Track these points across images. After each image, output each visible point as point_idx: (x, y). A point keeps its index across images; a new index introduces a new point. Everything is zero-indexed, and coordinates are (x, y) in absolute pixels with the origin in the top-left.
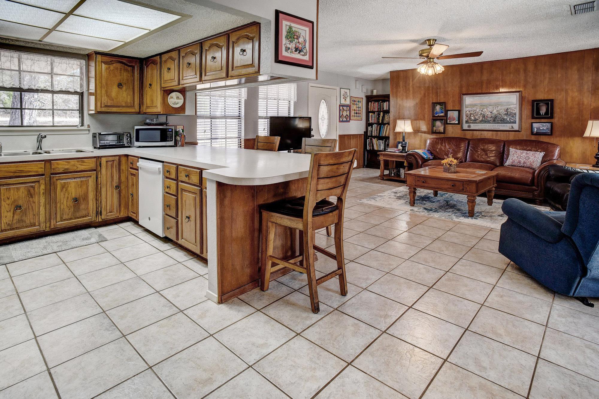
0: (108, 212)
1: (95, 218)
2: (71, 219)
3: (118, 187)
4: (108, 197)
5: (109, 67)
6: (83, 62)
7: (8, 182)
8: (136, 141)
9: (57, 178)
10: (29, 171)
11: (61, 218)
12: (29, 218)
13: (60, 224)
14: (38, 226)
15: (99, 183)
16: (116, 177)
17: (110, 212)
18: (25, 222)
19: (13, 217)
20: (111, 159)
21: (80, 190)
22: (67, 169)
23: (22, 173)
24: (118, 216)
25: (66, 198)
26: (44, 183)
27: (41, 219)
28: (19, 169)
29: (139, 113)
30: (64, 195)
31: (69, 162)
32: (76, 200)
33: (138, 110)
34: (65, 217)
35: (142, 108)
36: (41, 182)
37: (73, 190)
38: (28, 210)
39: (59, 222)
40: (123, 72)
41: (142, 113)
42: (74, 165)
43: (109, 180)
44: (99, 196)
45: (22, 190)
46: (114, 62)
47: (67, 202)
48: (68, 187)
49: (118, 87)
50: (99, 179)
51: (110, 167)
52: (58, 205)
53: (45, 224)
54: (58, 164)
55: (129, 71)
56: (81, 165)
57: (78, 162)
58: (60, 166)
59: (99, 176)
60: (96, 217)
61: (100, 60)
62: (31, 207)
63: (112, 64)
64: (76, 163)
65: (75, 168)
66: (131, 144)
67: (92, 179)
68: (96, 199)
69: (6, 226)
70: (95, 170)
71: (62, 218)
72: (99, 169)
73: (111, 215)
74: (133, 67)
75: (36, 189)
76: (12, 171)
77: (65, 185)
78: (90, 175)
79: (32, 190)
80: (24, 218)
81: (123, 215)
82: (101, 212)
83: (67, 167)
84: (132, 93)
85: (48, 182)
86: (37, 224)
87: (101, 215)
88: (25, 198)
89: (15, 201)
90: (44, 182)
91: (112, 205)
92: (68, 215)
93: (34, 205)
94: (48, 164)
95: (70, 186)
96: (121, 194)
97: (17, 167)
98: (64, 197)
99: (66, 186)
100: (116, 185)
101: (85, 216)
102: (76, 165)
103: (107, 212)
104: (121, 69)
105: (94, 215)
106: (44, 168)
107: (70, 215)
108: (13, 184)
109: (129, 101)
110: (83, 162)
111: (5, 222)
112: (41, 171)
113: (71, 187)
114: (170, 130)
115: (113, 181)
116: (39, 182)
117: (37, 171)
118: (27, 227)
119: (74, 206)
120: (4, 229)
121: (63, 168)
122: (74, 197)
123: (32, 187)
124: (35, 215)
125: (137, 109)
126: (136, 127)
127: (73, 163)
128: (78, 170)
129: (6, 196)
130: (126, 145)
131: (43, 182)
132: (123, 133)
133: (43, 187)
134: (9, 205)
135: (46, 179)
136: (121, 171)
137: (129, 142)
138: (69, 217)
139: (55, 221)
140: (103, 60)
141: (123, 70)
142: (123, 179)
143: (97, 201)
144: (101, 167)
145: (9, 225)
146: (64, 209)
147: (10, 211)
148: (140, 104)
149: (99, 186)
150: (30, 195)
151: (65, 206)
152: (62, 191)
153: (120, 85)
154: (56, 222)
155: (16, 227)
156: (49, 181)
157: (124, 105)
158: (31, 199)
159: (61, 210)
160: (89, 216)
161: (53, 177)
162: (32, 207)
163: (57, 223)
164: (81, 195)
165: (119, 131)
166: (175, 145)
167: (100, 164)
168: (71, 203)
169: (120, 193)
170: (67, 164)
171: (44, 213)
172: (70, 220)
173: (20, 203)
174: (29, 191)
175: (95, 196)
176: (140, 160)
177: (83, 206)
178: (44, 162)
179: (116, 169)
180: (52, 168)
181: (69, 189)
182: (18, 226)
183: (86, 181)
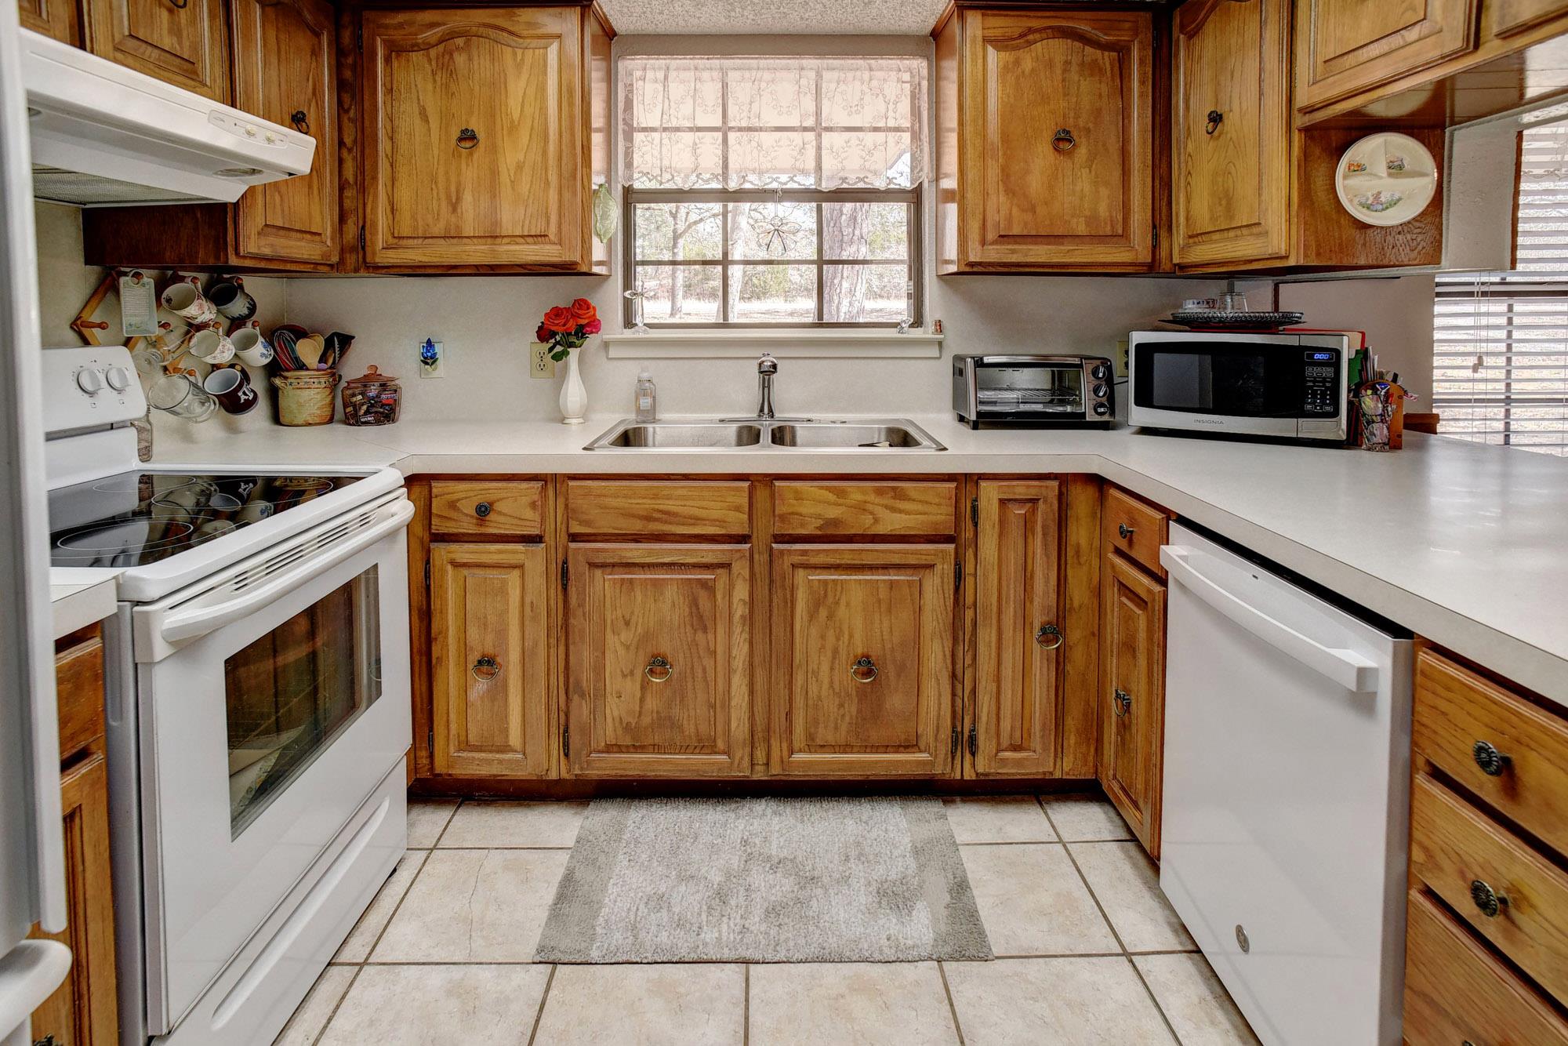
0: (1005, 742)
1: (945, 765)
2: (846, 748)
3: (1052, 632)
4: (1007, 672)
5: (1017, 62)
6: (920, 65)
7: (629, 554)
8: (1137, 403)
9: (797, 559)
10: (697, 520)
11: (810, 737)
12: (692, 713)
13: (808, 762)
14: (724, 753)
15: (969, 600)
16: (1047, 581)
17: (1015, 748)
18: (681, 728)
19: (642, 700)
20: (1021, 490)
21: (886, 624)
22: (836, 522)
23: (670, 523)
24: (1051, 773)
25: (829, 654)
26: (746, 573)
27: (734, 725)
28: (661, 507)
29: (1151, 269)
30: (823, 637)
31: (841, 493)
32: (867, 666)
33: (1145, 256)
34: (825, 735)
35: (1164, 244)
36: (736, 567)
37: (858, 623)
38: (689, 679)
39: (800, 751)
40: (1076, 78)
41: (1166, 266)
42: (861, 508)
43: (1013, 591)
44: (968, 661)
45: (671, 593)
46: (1037, 36)
47: (832, 669)
48: (837, 603)
49: (1056, 149)
50: (969, 581)
51: (1015, 532)
52: (799, 679)
53: (748, 750)
54: (799, 496)
55: (1102, 72)
56: (893, 510)
57: (879, 492)
58: (807, 508)
59: (969, 568)
60: (953, 758)
61: (979, 33)
62: (700, 671)
63: (1030, 43)
64: (872, 497)
65: (864, 524)
66: (1112, 413)
67: (937, 580)
68: (954, 676)
69: (620, 732)
70: (948, 539)
71: (813, 740)
72: (970, 534)
73: (1018, 763)
74: (1122, 52)
75: (719, 596)
76: (641, 513)
77: (826, 595)
78: (929, 560)
79: (703, 596)
80: (676, 711)
81: (1069, 767)
82: (973, 741)
83: (833, 513)
84: (1117, 174)
85: (761, 568)
86: (721, 744)
87: (973, 754)
88: (682, 631)
89: (646, 637)
90: (747, 570)
91: (1023, 715)
92: (836, 728)
93: (712, 663)
94: (762, 494)
95: (843, 602)
96: (1068, 667)
97: (656, 497)
98: (823, 647)
99: (830, 599)
100: (1045, 619)
101: (906, 747)
102: (870, 507)
103: (999, 744)
104: (1067, 63)
105: (944, 749)
106: (747, 510)
107: (844, 727)
108: (643, 566)
109: (1103, 210)
110: (900, 495)
111: (616, 714)
112: (737, 523)
113: (848, 604)
114: (1317, 356)
115: (1032, 602)
116: (727, 566)
117: (721, 522)
118: (685, 749)
119: (862, 694)
120: (614, 742)
121: (819, 517)
122: (859, 651)
123: (704, 584)
124: (714, 707)
125: (1139, 249)
126: (1138, 337)
127: (859, 497)
128: (881, 529)
129: (619, 612)
130: (1091, 417)
131: (741, 568)
132: (1077, 361)
133: (741, 592)
134: (627, 648)
135: (756, 556)
136: (1070, 553)
137: (1102, 405)
138: (842, 737)
139: (785, 746)
140: (990, 33)
141: (1074, 68)
142: (1079, 593)
143: (959, 687)
144: (976, 525)
145: (627, 728)
146: (820, 698)
147: (632, 673)
148: (1154, 227)
149: (969, 614)
150: (700, 621)
151: (826, 685)
152: (812, 615)
153: (1063, 140)
154: (792, 752)
155: (652, 742)
156: (767, 568)
157: (1082, 229)
158: (700, 636)
159: (810, 702)
160: (922, 748)
161: (782, 552)
162: (704, 670)
163: (797, 757)
164: (888, 646)
165: (1060, 348)
166: (1353, 440)
167: (975, 510)
168: (847, 677)
169: (1060, 661)
170: (831, 497)
171: (745, 705)
172: (846, 753)
173: (666, 647)
174: (694, 603)
175: (949, 661)
176: (1175, 528)
177: (896, 701)
178: (746, 484)
179: (1045, 545)
180: (777, 512)
181: (842, 612)
182: (656, 742)
183: (910, 583)
